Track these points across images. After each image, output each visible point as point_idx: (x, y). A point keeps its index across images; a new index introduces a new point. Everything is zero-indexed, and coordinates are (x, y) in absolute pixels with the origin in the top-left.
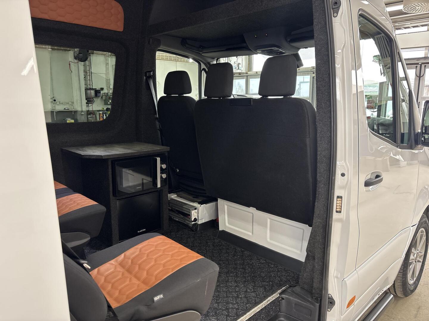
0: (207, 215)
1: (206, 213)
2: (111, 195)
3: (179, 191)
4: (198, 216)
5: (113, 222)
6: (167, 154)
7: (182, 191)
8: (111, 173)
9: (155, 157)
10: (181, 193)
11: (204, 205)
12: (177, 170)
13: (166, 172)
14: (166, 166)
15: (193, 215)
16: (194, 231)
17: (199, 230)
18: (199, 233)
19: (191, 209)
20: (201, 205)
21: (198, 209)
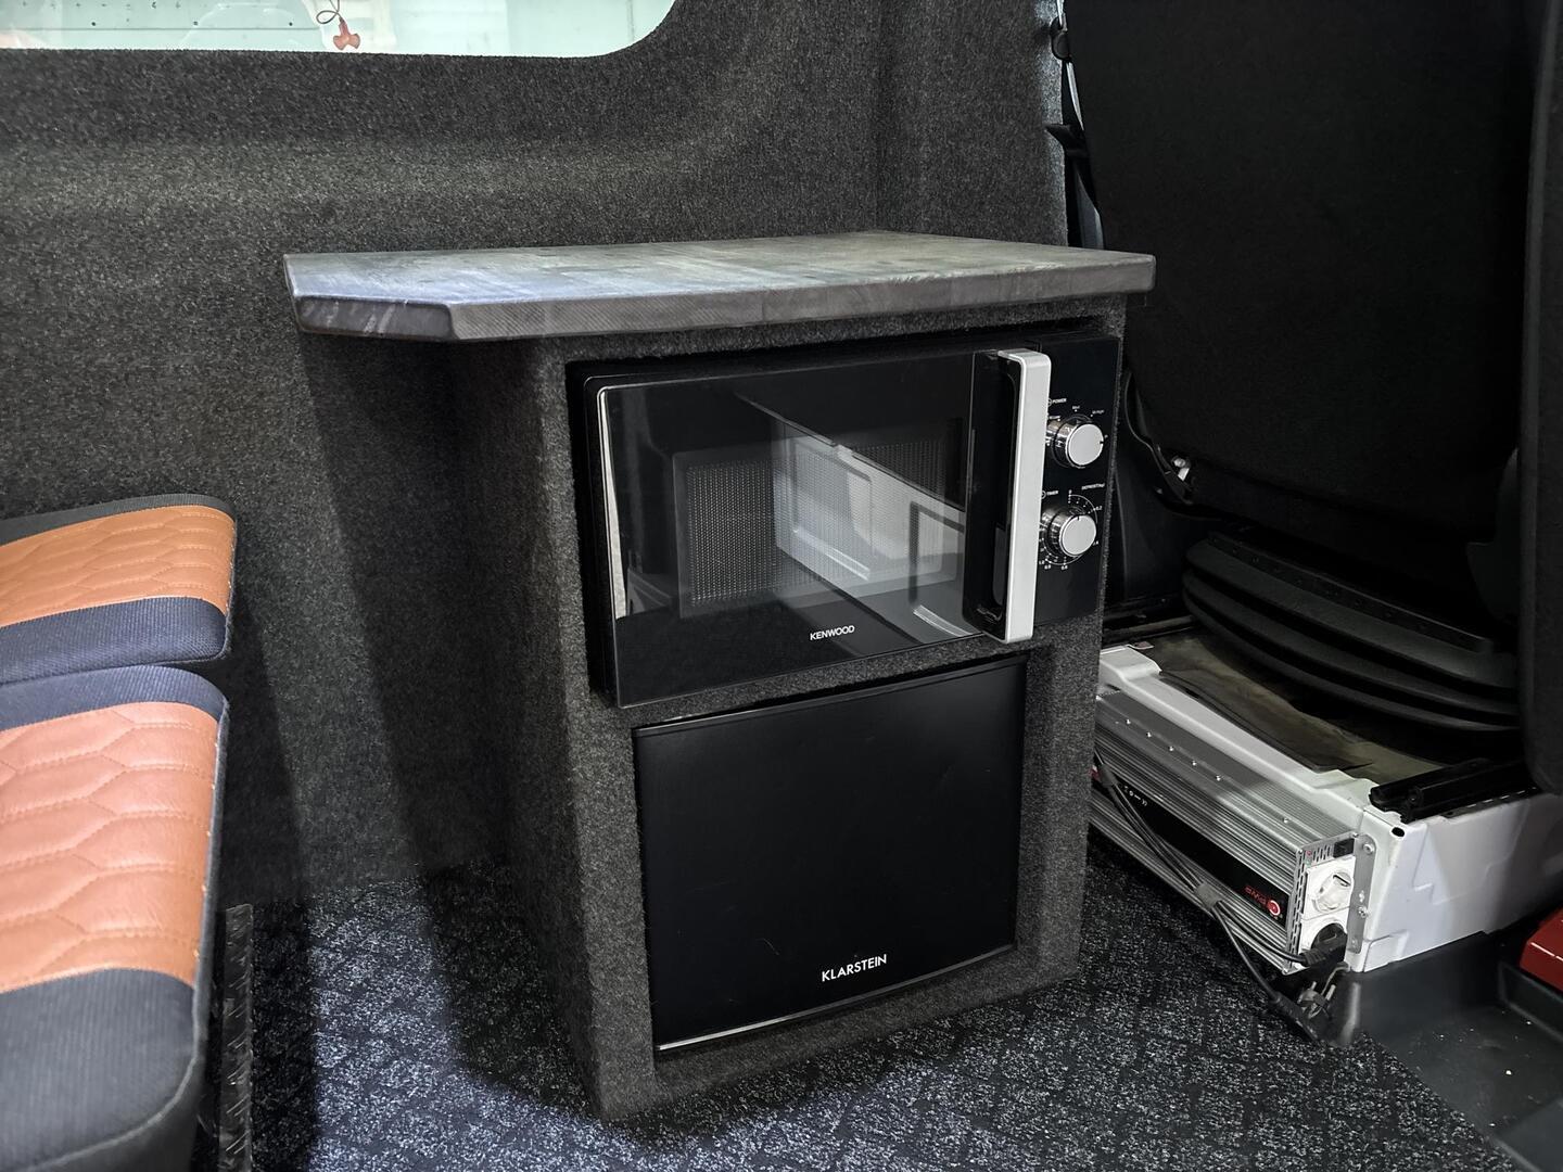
0: (1441, 899)
1: (1432, 889)
2: (570, 690)
3: (1174, 634)
4: (1355, 909)
5: (595, 915)
6: (1116, 327)
7: (1196, 630)
8: (569, 484)
9: (1001, 353)
10: (1189, 647)
11: (1438, 820)
12: (1178, 469)
13: (1098, 497)
14: (1106, 443)
15: (1314, 901)
16: (1305, 1037)
17: (1357, 1032)
18: (1358, 1068)
19: (1298, 849)
20: (1406, 820)
21: (1368, 849)
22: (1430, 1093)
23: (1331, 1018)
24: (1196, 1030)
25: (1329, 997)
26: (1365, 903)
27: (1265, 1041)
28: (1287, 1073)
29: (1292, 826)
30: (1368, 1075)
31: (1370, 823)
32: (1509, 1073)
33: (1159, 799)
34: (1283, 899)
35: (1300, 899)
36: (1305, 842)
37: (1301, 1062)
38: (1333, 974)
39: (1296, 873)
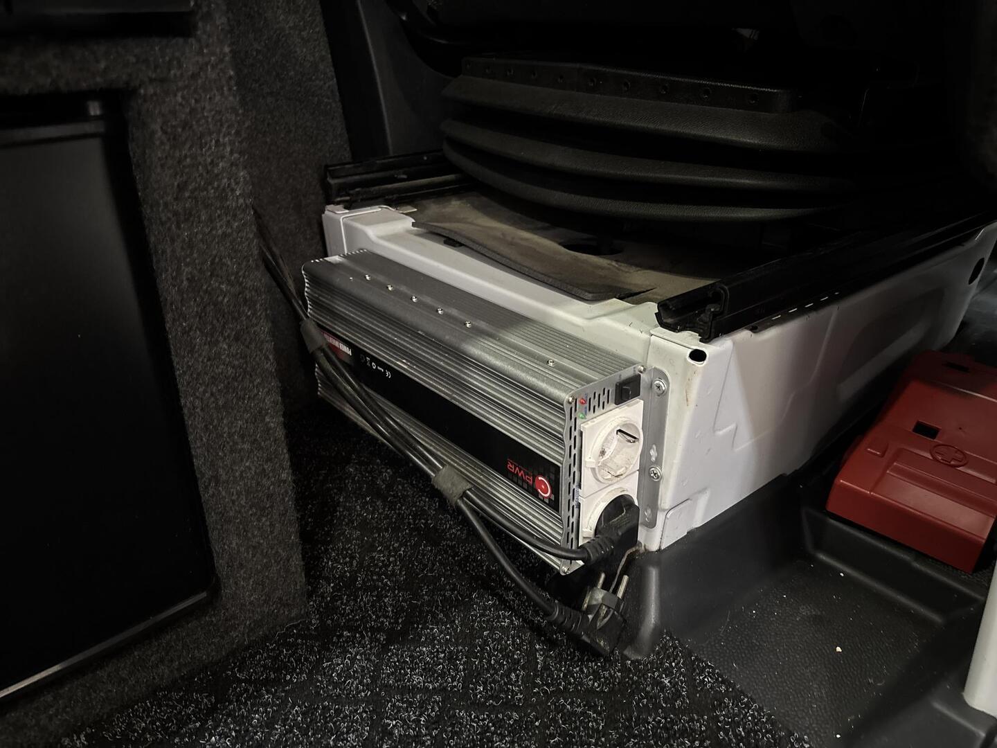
0: (744, 443)
15: (593, 469)
16: (595, 654)
17: (658, 632)
18: (663, 687)
19: (565, 397)
20: (706, 339)
21: (659, 387)
22: (760, 709)
23: (625, 621)
24: (456, 670)
25: (620, 594)
26: (658, 462)
27: (546, 667)
28: (574, 713)
29: (560, 369)
30: (677, 695)
31: (660, 351)
32: (839, 649)
33: (402, 365)
34: (552, 471)
35: (575, 469)
36: (576, 387)
37: (591, 691)
38: (624, 560)
39: (566, 432)
